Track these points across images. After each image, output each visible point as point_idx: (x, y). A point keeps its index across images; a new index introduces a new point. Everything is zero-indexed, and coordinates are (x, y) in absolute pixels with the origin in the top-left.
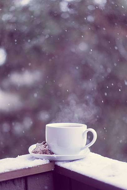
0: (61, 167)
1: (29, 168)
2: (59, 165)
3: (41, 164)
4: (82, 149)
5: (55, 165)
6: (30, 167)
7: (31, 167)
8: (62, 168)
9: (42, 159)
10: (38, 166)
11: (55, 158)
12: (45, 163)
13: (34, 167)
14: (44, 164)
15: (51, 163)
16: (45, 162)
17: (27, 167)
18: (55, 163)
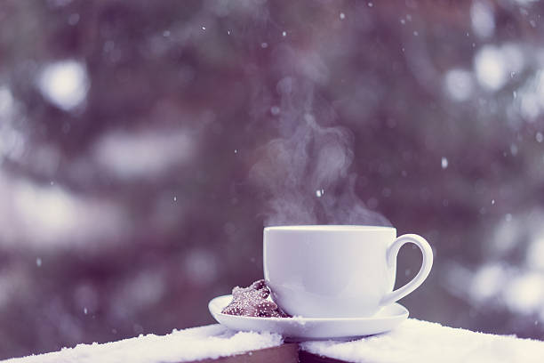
0: (321, 358)
1: (221, 358)
2: (314, 352)
3: (258, 348)
4: (384, 301)
5: (301, 351)
6: (223, 355)
7: (229, 354)
8: (327, 358)
9: (259, 333)
10: (247, 353)
11: (303, 329)
12: (271, 346)
13: (237, 356)
14: (265, 347)
15: (286, 345)
16: (270, 341)
17: (215, 356)
18: (301, 345)
